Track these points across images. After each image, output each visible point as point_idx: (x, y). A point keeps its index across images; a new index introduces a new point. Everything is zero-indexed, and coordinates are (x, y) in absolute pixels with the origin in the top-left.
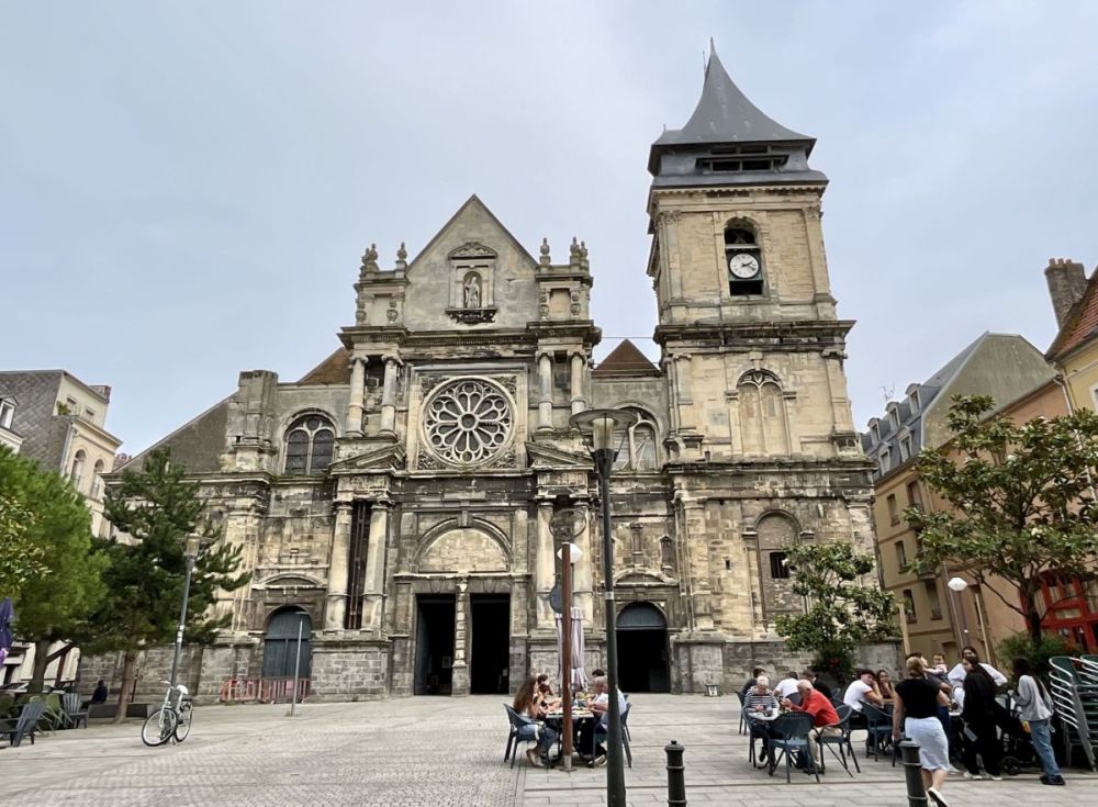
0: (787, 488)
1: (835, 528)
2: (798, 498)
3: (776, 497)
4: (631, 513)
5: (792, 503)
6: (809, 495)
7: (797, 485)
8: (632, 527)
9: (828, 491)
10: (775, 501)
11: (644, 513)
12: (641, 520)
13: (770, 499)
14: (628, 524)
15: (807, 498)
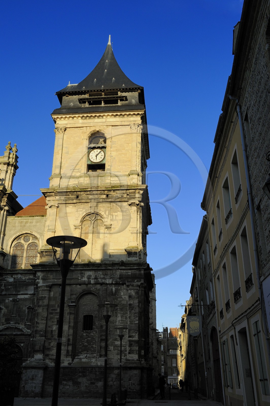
0: (96, 278)
1: (120, 301)
2: (102, 284)
3: (89, 283)
4: (14, 293)
5: (98, 286)
6: (107, 282)
7: (102, 276)
8: (14, 301)
9: (118, 280)
10: (89, 285)
11: (21, 293)
12: (19, 297)
13: (87, 285)
14: (11, 299)
15: (107, 284)
